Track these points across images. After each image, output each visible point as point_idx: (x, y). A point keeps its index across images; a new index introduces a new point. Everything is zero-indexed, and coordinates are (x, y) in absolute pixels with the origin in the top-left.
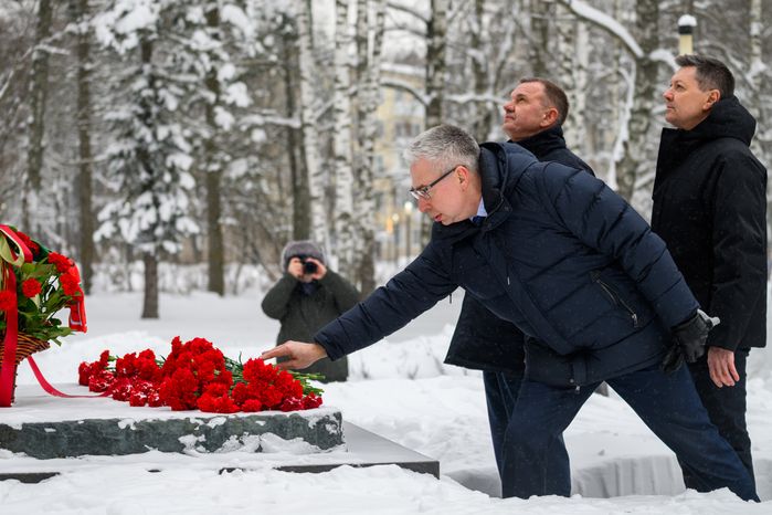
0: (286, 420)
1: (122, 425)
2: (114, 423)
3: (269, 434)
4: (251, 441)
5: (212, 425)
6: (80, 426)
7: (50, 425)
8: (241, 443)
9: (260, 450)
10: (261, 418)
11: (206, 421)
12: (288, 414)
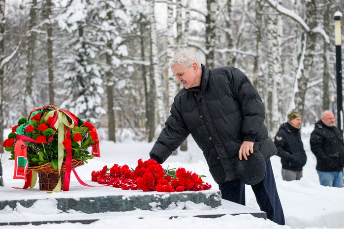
0: (196, 195)
1: (124, 198)
2: (120, 197)
3: (189, 201)
4: (181, 205)
5: (163, 197)
6: (105, 199)
7: (92, 199)
8: (177, 205)
9: (185, 208)
10: (185, 194)
11: (161, 196)
12: (197, 192)
